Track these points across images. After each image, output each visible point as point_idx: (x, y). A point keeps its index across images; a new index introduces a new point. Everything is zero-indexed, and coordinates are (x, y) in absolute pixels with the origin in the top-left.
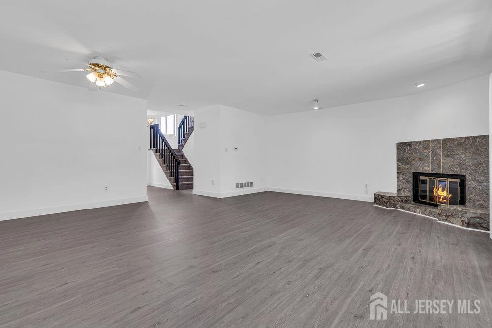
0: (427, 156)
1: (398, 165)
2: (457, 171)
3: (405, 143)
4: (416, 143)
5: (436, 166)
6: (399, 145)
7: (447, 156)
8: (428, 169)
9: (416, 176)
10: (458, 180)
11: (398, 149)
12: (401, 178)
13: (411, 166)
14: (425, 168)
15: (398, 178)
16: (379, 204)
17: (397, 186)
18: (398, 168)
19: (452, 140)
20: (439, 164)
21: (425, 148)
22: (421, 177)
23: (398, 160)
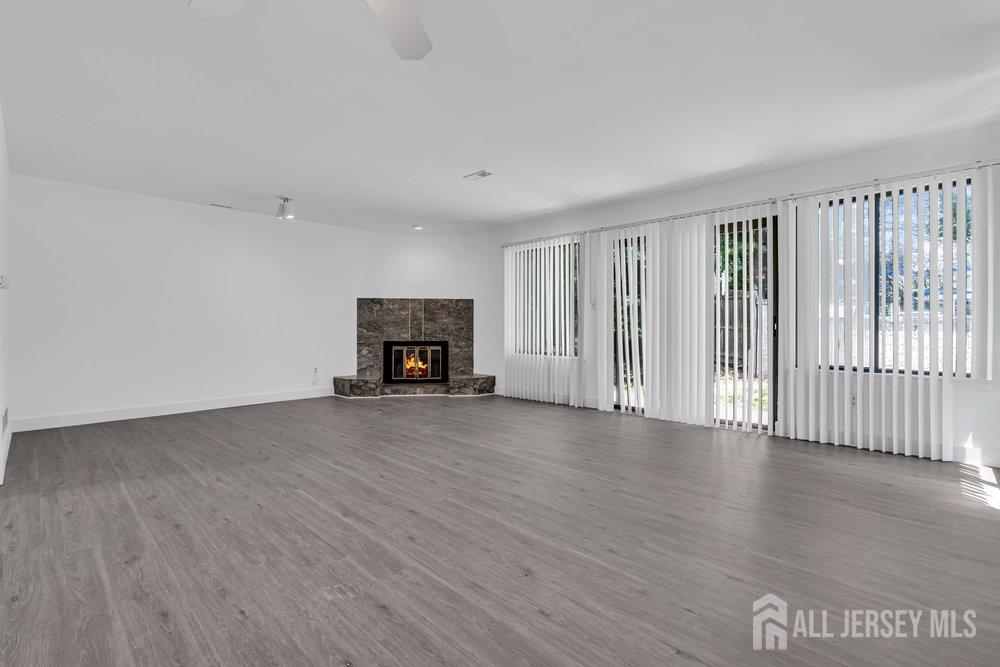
0: (405, 320)
1: (359, 333)
2: (440, 337)
3: (373, 300)
4: (390, 301)
5: (416, 333)
6: (363, 304)
7: (429, 320)
8: (407, 336)
9: (388, 346)
10: (439, 348)
11: (360, 307)
12: (365, 352)
13: (382, 332)
14: (402, 335)
15: (359, 352)
16: (360, 395)
17: (358, 363)
18: (359, 337)
19: (436, 301)
20: (420, 330)
21: (402, 309)
22: (394, 348)
23: (359, 325)
